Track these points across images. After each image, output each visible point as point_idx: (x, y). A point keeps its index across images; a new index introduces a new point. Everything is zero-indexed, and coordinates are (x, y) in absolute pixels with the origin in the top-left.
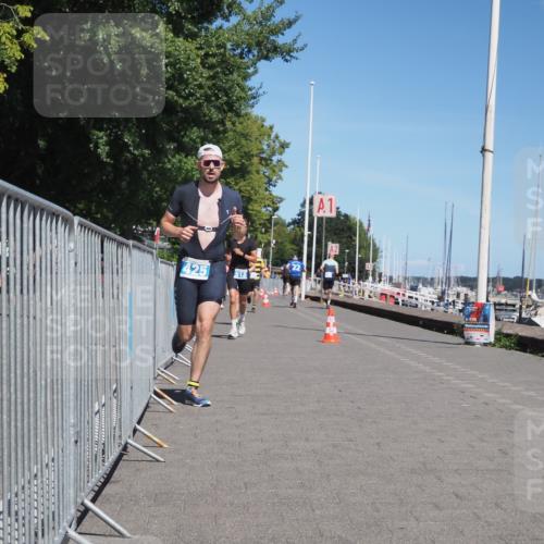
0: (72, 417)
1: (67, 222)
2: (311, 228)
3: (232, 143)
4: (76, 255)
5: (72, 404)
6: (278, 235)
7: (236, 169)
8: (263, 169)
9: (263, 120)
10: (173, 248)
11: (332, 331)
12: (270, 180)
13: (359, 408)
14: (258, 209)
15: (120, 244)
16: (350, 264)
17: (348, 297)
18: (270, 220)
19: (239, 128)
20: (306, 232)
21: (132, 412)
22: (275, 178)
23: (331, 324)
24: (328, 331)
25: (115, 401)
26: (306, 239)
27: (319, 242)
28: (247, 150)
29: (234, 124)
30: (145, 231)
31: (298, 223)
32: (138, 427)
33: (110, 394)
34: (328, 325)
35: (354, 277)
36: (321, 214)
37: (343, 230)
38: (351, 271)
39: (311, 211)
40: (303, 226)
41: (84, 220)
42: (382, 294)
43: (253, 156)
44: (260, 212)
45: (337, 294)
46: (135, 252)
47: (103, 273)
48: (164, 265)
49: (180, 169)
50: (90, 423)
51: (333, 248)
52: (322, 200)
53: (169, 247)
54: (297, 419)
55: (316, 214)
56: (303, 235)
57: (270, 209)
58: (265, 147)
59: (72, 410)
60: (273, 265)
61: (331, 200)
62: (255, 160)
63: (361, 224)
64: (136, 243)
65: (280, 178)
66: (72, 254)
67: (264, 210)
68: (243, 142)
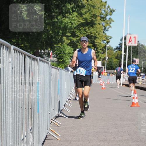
0: (11, 141)
1: (8, 48)
2: (125, 51)
3: (87, 10)
4: (12, 64)
5: (11, 136)
6: (109, 54)
7: (88, 22)
8: (102, 22)
10: (58, 61)
11: (135, 101)
12: (105, 28)
14: (100, 42)
15: (33, 59)
16: (144, 68)
17: (143, 84)
18: (105, 47)
19: (90, 2)
20: (123, 53)
21: (39, 139)
22: (108, 27)
23: (135, 98)
24: (134, 101)
25: (31, 134)
26: (123, 56)
27: (129, 58)
28: (94, 13)
30: (45, 53)
31: (119, 49)
33: (28, 130)
34: (134, 98)
36: (130, 44)
38: (145, 72)
39: (125, 43)
40: (121, 50)
43: (97, 16)
44: (100, 43)
45: (138, 83)
46: (40, 63)
47: (25, 73)
48: (54, 69)
49: (62, 22)
52: (130, 38)
53: (56, 60)
55: (128, 44)
56: (121, 55)
57: (105, 42)
58: (103, 12)
59: (11, 139)
60: (107, 69)
61: (135, 37)
62: (98, 18)
64: (41, 58)
65: (110, 27)
66: (10, 64)
67: (102, 42)
68: (92, 9)
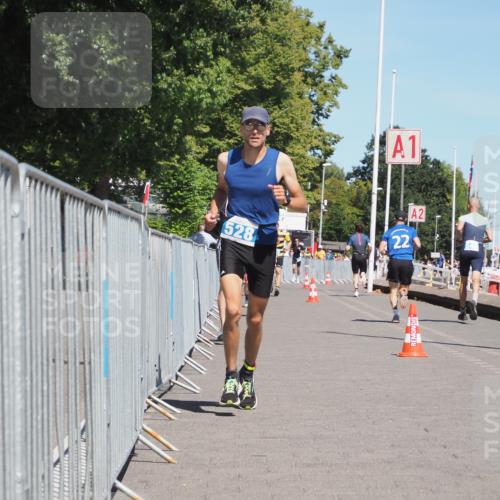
0: (18, 467)
1: (8, 172)
2: (382, 182)
3: (261, 50)
4: (23, 224)
5: (18, 449)
6: (332, 191)
7: (265, 90)
8: (308, 90)
9: (309, 15)
10: (170, 213)
11: (414, 339)
12: (320, 108)
13: (455, 456)
14: (301, 152)
15: (90, 206)
16: (442, 236)
17: (439, 287)
18: (319, 169)
19: (272, 27)
20: (375, 188)
21: (109, 462)
22: (327, 104)
23: (413, 329)
24: (408, 339)
25: (83, 444)
26: (374, 198)
27: (394, 202)
28: (283, 61)
29: (263, 21)
30: (127, 187)
31: (363, 173)
32: (119, 485)
33: (76, 434)
34: (408, 330)
35: (448, 257)
36: (398, 160)
37: (431, 185)
38: (445, 247)
39: (382, 155)
40: (371, 179)
41: (34, 169)
42: (492, 283)
43: (293, 70)
44: (304, 157)
45: (423, 283)
46: (113, 218)
47: (63, 250)
48: (156, 239)
49: (181, 89)
50: (46, 478)
51: (417, 212)
52: (399, 139)
53: (165, 211)
54: (360, 473)
55: (390, 160)
56: (370, 193)
57: (319, 152)
58: (312, 56)
59: (18, 458)
60: (324, 239)
61: (413, 138)
62: (297, 76)
63: (460, 177)
64: (114, 204)
65: (336, 104)
67: (309, 154)
68: (278, 48)
